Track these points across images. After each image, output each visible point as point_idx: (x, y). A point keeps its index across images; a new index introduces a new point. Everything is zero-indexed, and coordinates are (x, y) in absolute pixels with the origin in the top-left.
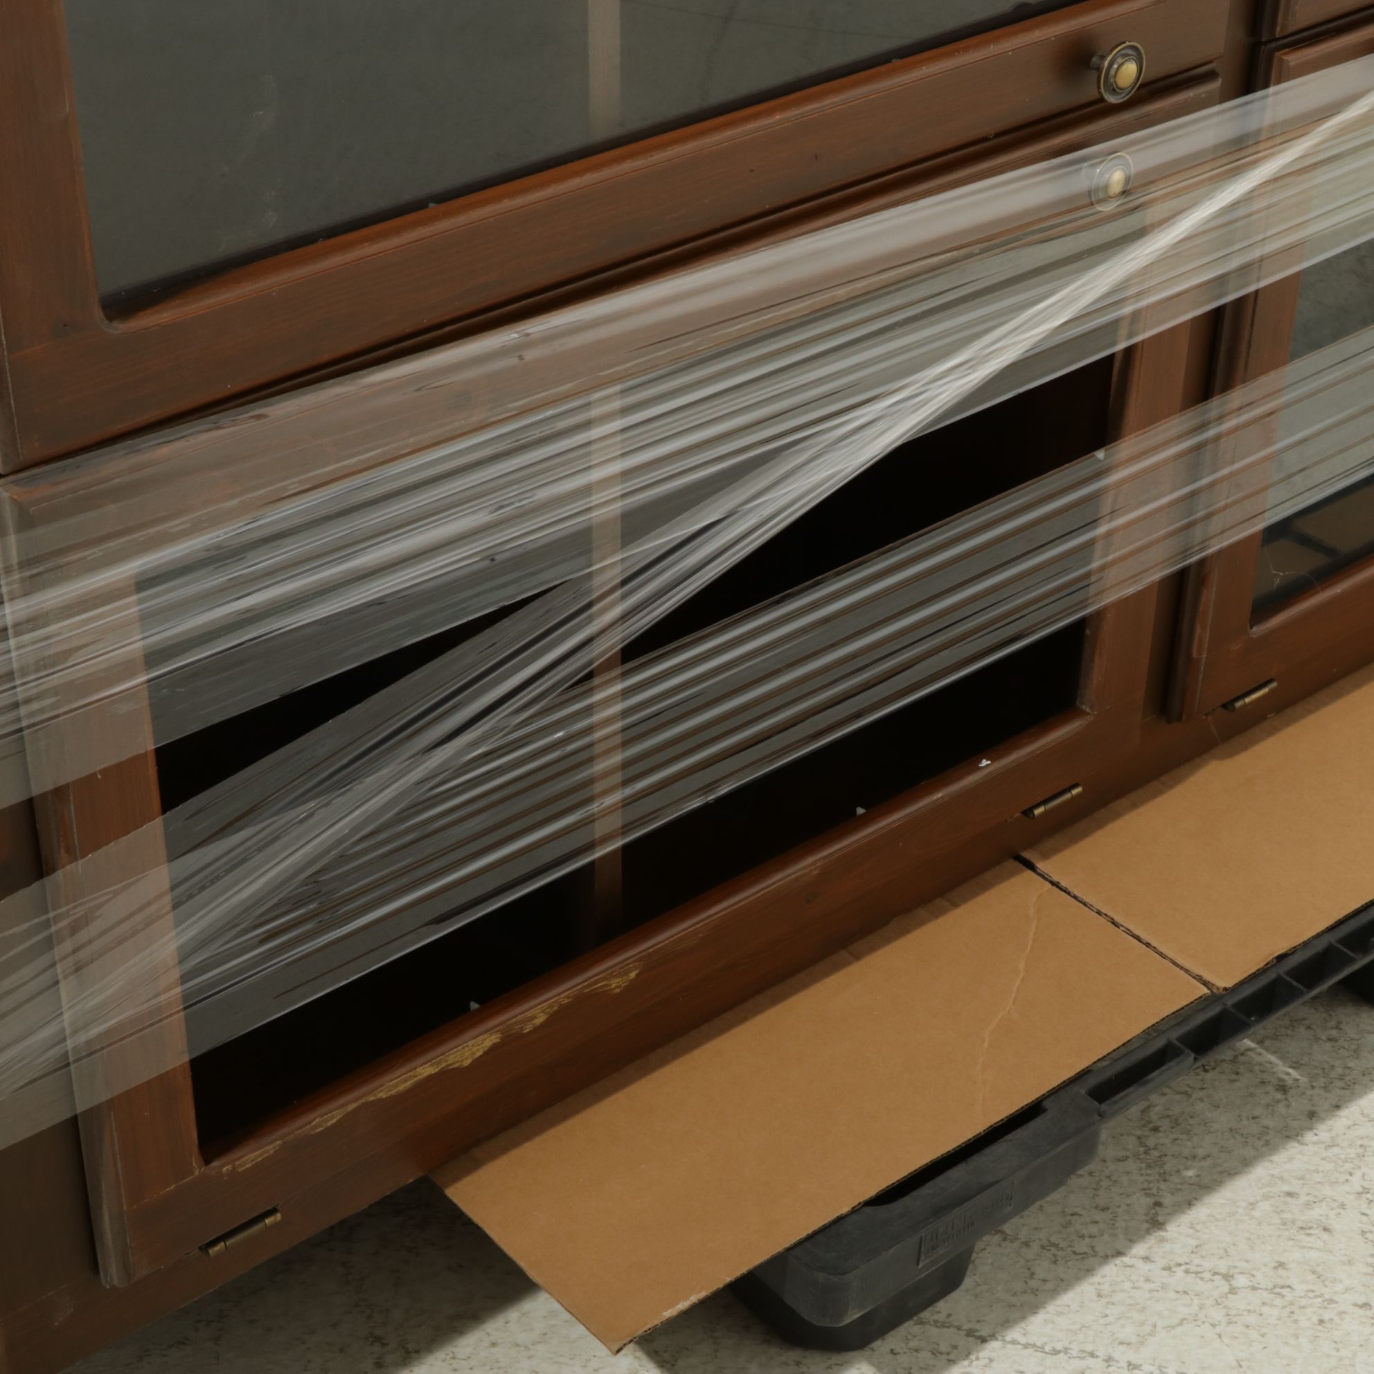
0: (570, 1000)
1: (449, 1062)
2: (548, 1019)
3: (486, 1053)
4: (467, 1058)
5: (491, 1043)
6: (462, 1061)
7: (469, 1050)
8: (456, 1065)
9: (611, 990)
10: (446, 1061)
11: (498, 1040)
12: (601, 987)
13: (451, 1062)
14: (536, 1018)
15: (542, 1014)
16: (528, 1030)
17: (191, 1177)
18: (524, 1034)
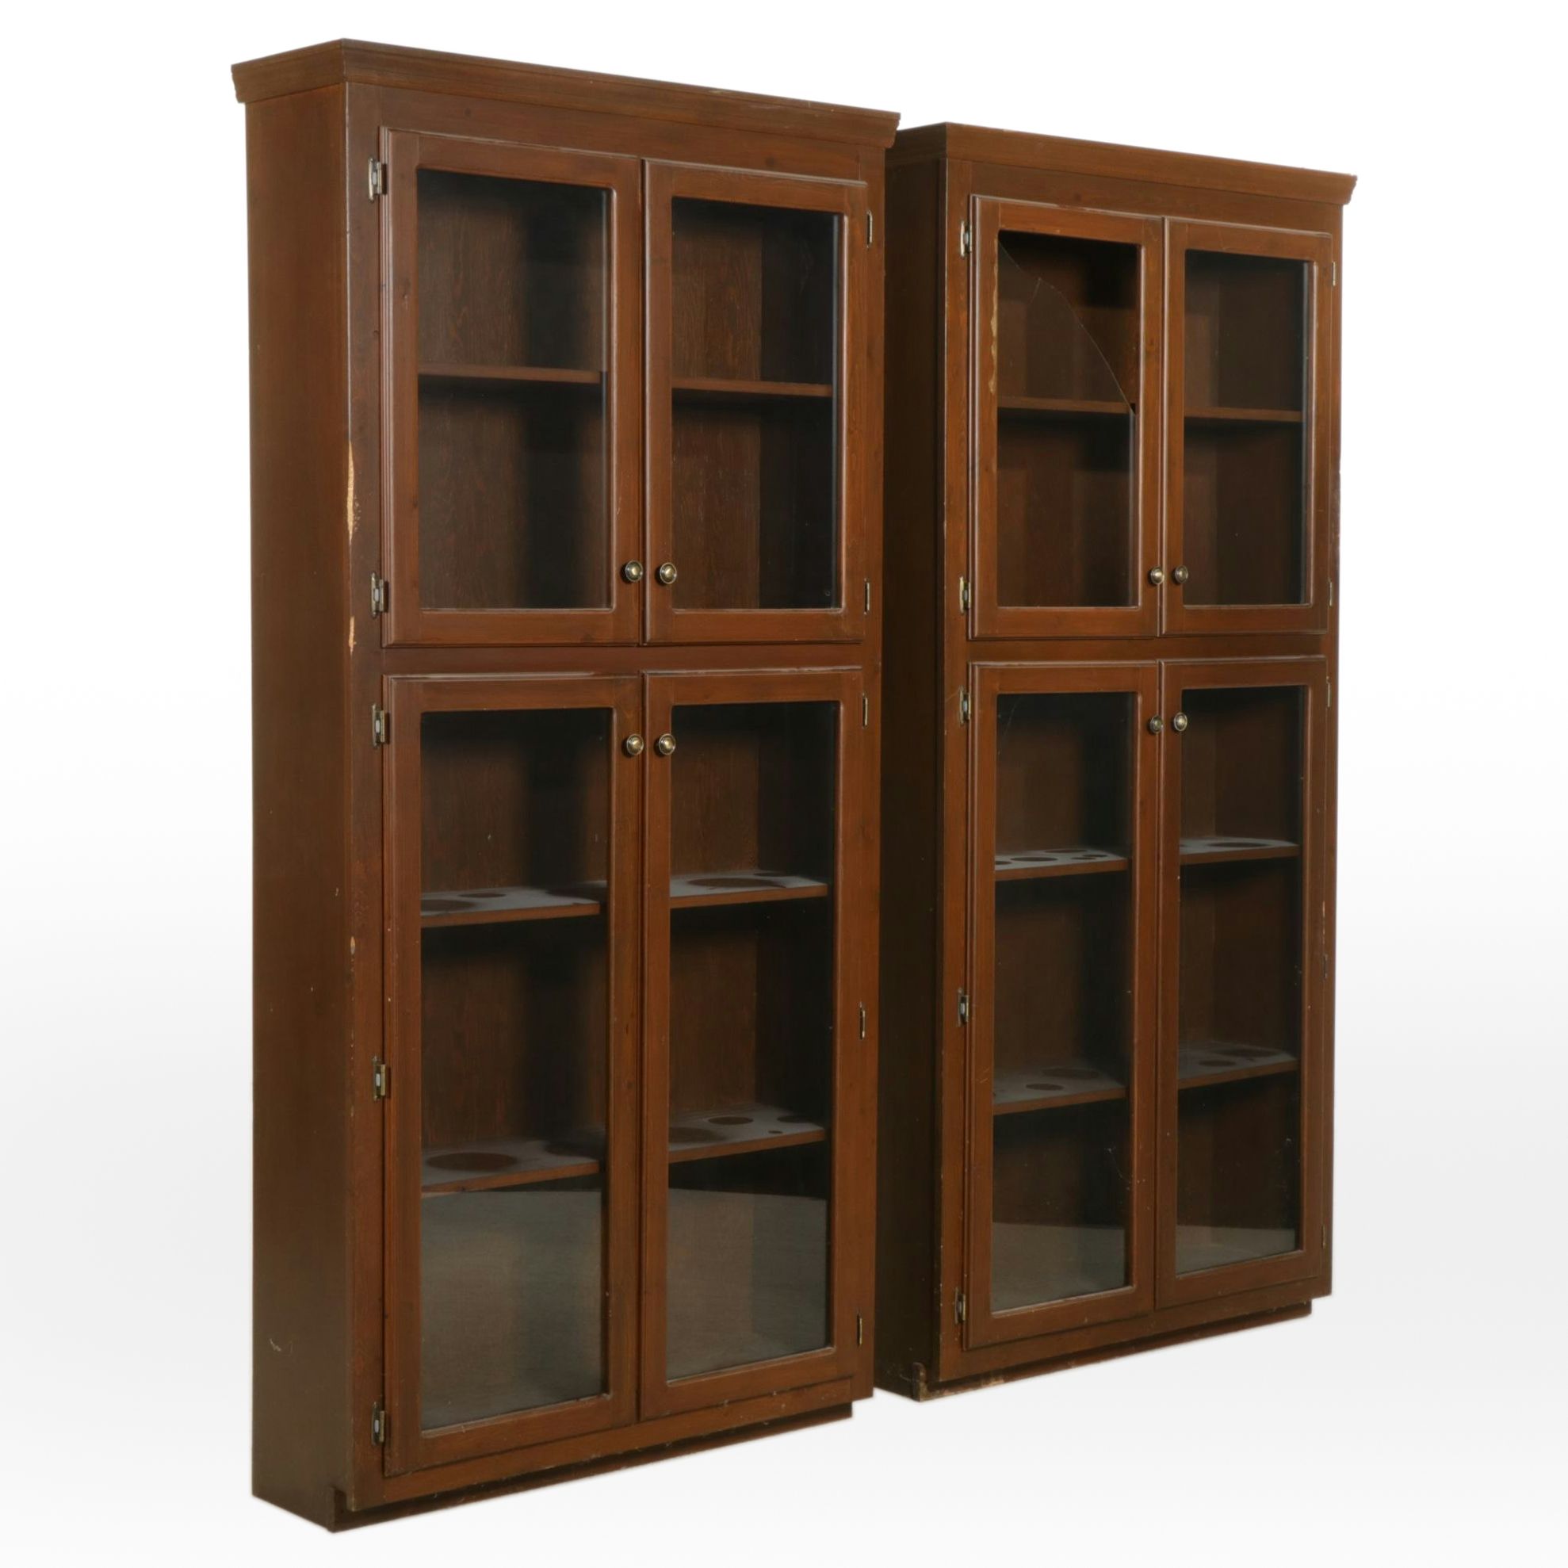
7: (995, 324)
12: (993, 377)
17: (1000, 224)
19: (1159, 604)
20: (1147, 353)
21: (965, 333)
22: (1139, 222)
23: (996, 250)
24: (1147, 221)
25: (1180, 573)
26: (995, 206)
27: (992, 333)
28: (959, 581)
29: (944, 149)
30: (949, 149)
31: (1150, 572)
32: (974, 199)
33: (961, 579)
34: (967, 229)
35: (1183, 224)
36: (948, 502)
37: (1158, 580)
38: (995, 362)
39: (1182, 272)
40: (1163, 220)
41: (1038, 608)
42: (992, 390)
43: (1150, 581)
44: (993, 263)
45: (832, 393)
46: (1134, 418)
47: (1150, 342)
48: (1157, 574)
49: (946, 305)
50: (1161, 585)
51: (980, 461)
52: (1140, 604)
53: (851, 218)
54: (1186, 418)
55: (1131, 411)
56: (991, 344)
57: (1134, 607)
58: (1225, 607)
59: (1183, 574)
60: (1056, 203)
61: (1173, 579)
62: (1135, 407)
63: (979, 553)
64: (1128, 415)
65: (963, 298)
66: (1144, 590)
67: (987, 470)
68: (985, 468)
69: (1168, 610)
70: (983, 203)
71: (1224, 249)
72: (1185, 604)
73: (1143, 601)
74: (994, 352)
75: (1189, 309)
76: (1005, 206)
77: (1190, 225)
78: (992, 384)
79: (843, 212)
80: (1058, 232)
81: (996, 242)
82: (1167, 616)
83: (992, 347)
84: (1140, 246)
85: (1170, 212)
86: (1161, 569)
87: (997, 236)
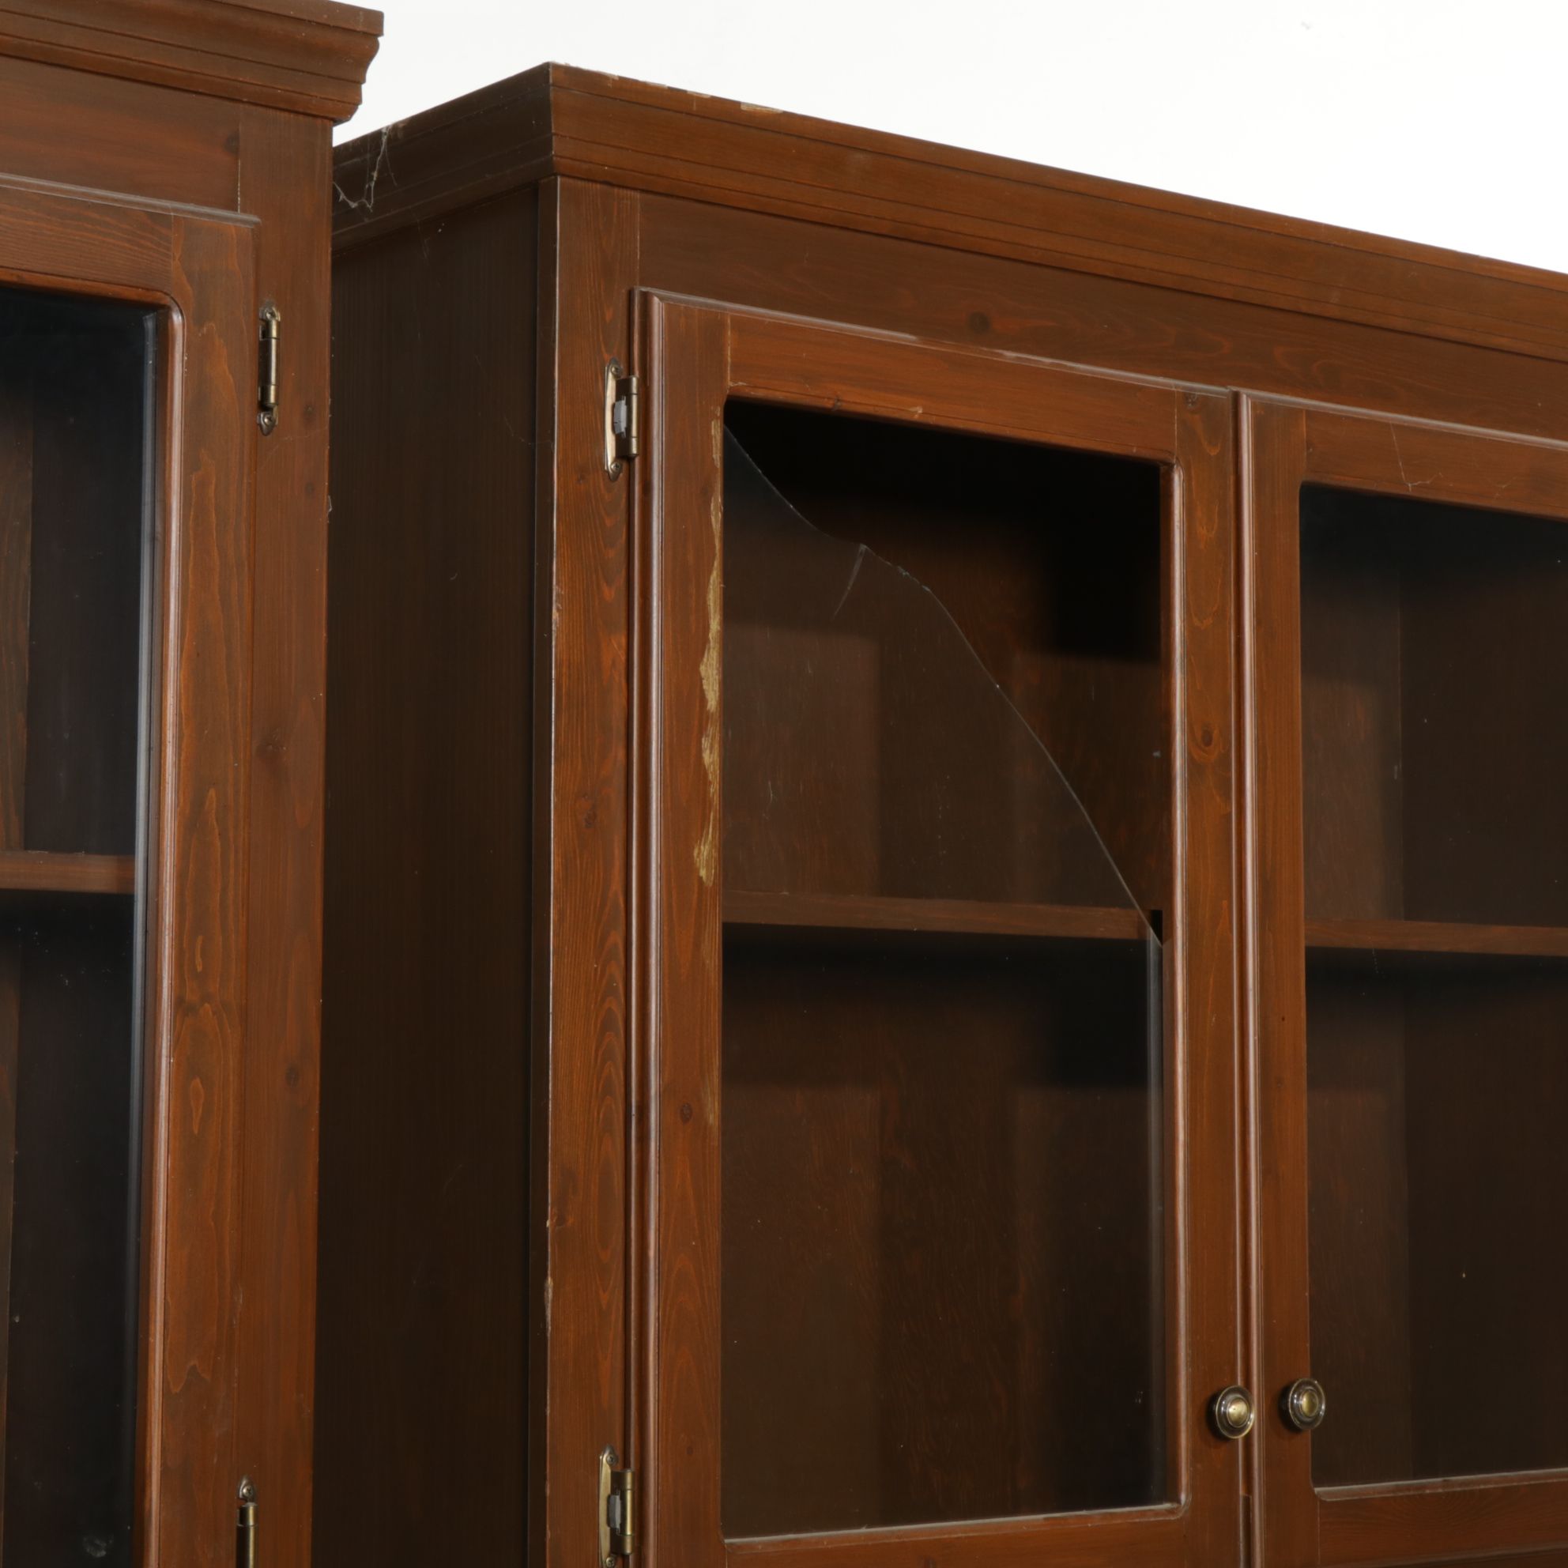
0: (711, 795)
1: (711, 650)
2: (704, 766)
3: (702, 691)
4: (707, 670)
5: (710, 700)
6: (706, 666)
7: (712, 674)
8: (705, 660)
9: (700, 845)
10: (714, 648)
11: (709, 707)
12: (708, 833)
13: (711, 653)
14: (711, 753)
15: (711, 760)
16: (703, 742)
17: (729, 378)
18: (701, 738)
19: (1241, 1492)
20: (1192, 764)
21: (619, 700)
22: (1166, 395)
23: (717, 455)
24: (1186, 396)
25: (1304, 1402)
26: (713, 327)
27: (703, 700)
28: (598, 1464)
29: (548, 145)
30: (560, 149)
31: (1213, 1400)
32: (646, 299)
33: (605, 1458)
34: (623, 390)
35: (1293, 413)
36: (561, 1220)
37: (1237, 1426)
38: (714, 789)
39: (1290, 539)
40: (1236, 398)
41: (864, 1530)
42: (703, 873)
43: (1213, 1426)
44: (705, 494)
45: (131, 881)
46: (1160, 952)
47: (1200, 737)
48: (1235, 1409)
49: (555, 615)
50: (1248, 1439)
51: (664, 1093)
52: (1183, 1497)
53: (196, 321)
54: (1310, 951)
55: (1151, 935)
56: (701, 732)
57: (1167, 1506)
58: (1433, 1484)
59: (1312, 1405)
60: (911, 333)
61: (1279, 1414)
62: (1160, 921)
63: (658, 1376)
64: (1141, 945)
65: (612, 593)
66: (1195, 1456)
67: (685, 1119)
68: (684, 1112)
69: (1269, 1505)
70: (671, 309)
71: (1411, 487)
72: (1319, 1483)
73: (1193, 1489)
74: (711, 758)
75: (1316, 663)
76: (742, 326)
77: (1311, 415)
78: (705, 855)
79: (167, 301)
80: (916, 412)
81: (716, 430)
82: (1268, 1524)
83: (705, 743)
84: (1170, 467)
85: (1252, 382)
86: (1245, 1394)
87: (719, 412)
